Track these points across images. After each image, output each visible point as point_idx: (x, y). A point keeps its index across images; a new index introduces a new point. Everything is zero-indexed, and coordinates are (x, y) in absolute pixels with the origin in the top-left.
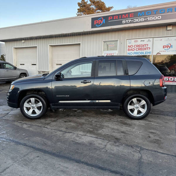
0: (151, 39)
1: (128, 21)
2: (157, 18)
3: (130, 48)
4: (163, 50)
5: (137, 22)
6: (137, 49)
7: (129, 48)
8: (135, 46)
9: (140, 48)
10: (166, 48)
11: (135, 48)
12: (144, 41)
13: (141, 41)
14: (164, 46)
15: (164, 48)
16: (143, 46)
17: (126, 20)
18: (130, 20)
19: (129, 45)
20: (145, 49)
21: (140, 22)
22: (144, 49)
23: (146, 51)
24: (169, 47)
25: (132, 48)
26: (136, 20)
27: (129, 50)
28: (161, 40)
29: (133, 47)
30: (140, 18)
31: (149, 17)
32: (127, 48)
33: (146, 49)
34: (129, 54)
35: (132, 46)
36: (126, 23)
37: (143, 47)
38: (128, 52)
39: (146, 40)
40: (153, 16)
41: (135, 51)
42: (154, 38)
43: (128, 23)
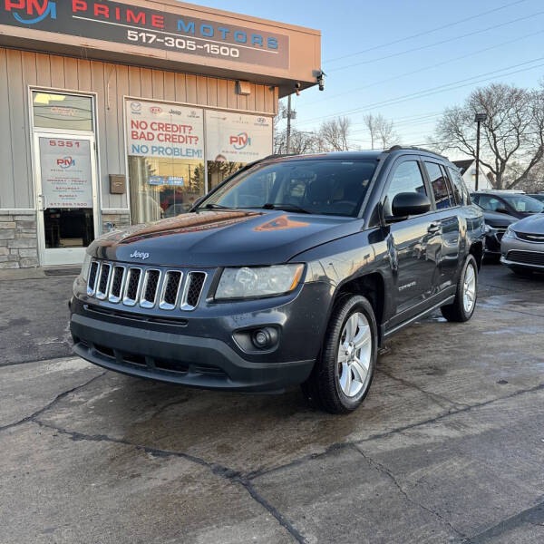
0: (199, 112)
1: (148, 38)
2: (230, 52)
3: (140, 131)
4: (230, 147)
5: (175, 49)
6: (162, 137)
7: (135, 129)
8: (155, 127)
9: (170, 133)
10: (237, 145)
11: (156, 133)
12: (179, 113)
13: (172, 112)
14: (232, 137)
15: (232, 142)
16: (178, 129)
17: (140, 32)
18: (154, 37)
19: (136, 118)
20: (185, 140)
21: (185, 51)
22: (181, 139)
23: (188, 146)
24: (244, 143)
25: (145, 132)
26: (173, 43)
27: (134, 135)
28: (224, 119)
29: (149, 129)
30: (186, 39)
31: (210, 43)
32: (130, 130)
33: (189, 139)
34: (138, 151)
35: (143, 126)
36: (139, 43)
37: (178, 133)
38: (131, 142)
39: (186, 111)
40: (221, 45)
41: (156, 143)
42: (207, 111)
43: (146, 45)
